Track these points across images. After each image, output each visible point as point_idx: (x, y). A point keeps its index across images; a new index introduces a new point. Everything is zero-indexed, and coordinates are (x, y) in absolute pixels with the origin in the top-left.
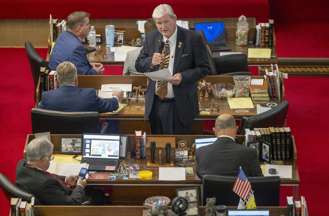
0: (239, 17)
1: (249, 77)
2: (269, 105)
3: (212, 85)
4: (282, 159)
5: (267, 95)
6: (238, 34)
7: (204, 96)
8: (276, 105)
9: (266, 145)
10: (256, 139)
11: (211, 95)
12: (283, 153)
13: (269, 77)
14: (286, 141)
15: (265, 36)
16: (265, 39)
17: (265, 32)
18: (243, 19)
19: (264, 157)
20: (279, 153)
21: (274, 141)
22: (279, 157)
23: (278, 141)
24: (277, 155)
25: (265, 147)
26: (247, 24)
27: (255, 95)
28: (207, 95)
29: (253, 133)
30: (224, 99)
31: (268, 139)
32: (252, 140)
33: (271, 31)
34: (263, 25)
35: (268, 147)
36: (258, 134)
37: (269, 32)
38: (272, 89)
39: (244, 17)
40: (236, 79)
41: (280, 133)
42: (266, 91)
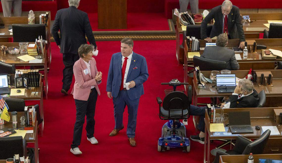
0: (29, 11)
1: (27, 43)
2: (37, 57)
3: (8, 47)
4: (34, 86)
5: (36, 52)
6: (29, 20)
7: (4, 53)
8: (41, 57)
9: (25, 79)
10: (20, 76)
11: (7, 53)
12: (35, 83)
13: (37, 43)
14: (36, 77)
15: (44, 21)
16: (44, 23)
17: (44, 19)
18: (31, 12)
19: (25, 86)
20: (33, 83)
21: (30, 77)
22: (35, 85)
23: (32, 77)
24: (32, 84)
25: (25, 80)
26: (34, 15)
27: (30, 52)
28: (5, 53)
29: (19, 73)
30: (14, 55)
31: (27, 76)
32: (18, 76)
33: (47, 18)
34: (43, 15)
35: (26, 80)
36: (22, 73)
37: (46, 19)
38: (39, 49)
39: (32, 11)
40: (21, 44)
41: (33, 72)
42: (36, 50)
